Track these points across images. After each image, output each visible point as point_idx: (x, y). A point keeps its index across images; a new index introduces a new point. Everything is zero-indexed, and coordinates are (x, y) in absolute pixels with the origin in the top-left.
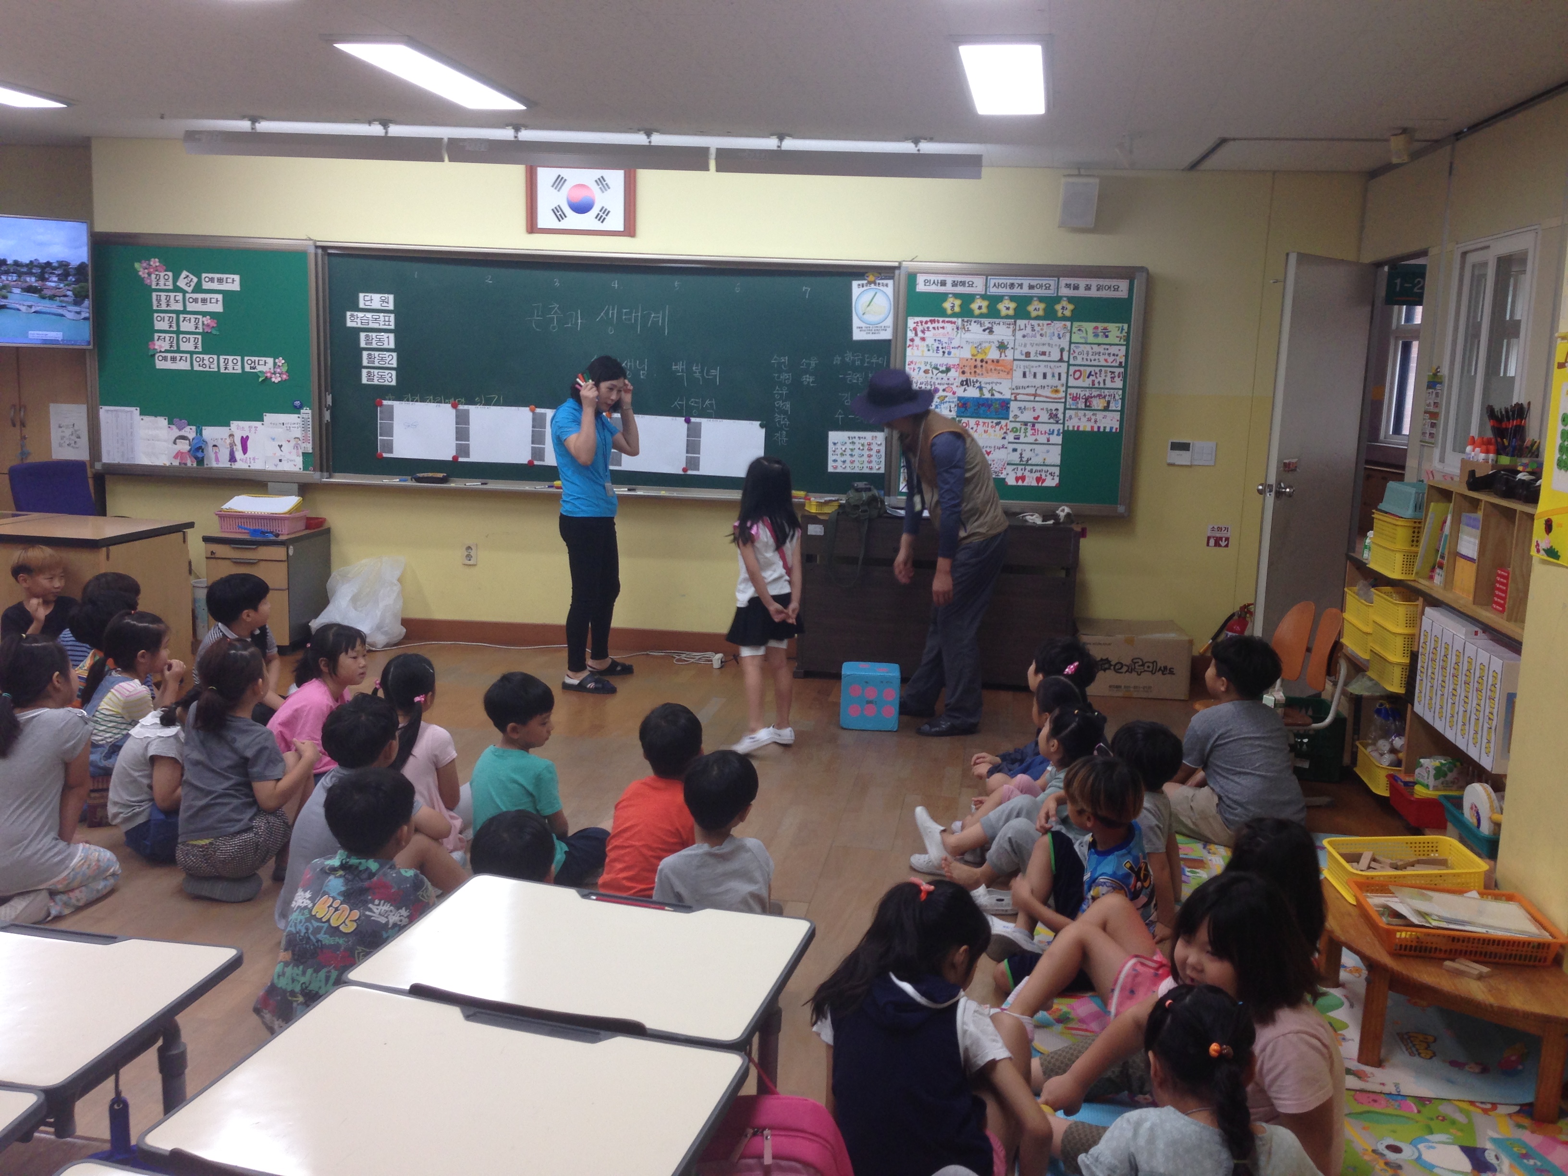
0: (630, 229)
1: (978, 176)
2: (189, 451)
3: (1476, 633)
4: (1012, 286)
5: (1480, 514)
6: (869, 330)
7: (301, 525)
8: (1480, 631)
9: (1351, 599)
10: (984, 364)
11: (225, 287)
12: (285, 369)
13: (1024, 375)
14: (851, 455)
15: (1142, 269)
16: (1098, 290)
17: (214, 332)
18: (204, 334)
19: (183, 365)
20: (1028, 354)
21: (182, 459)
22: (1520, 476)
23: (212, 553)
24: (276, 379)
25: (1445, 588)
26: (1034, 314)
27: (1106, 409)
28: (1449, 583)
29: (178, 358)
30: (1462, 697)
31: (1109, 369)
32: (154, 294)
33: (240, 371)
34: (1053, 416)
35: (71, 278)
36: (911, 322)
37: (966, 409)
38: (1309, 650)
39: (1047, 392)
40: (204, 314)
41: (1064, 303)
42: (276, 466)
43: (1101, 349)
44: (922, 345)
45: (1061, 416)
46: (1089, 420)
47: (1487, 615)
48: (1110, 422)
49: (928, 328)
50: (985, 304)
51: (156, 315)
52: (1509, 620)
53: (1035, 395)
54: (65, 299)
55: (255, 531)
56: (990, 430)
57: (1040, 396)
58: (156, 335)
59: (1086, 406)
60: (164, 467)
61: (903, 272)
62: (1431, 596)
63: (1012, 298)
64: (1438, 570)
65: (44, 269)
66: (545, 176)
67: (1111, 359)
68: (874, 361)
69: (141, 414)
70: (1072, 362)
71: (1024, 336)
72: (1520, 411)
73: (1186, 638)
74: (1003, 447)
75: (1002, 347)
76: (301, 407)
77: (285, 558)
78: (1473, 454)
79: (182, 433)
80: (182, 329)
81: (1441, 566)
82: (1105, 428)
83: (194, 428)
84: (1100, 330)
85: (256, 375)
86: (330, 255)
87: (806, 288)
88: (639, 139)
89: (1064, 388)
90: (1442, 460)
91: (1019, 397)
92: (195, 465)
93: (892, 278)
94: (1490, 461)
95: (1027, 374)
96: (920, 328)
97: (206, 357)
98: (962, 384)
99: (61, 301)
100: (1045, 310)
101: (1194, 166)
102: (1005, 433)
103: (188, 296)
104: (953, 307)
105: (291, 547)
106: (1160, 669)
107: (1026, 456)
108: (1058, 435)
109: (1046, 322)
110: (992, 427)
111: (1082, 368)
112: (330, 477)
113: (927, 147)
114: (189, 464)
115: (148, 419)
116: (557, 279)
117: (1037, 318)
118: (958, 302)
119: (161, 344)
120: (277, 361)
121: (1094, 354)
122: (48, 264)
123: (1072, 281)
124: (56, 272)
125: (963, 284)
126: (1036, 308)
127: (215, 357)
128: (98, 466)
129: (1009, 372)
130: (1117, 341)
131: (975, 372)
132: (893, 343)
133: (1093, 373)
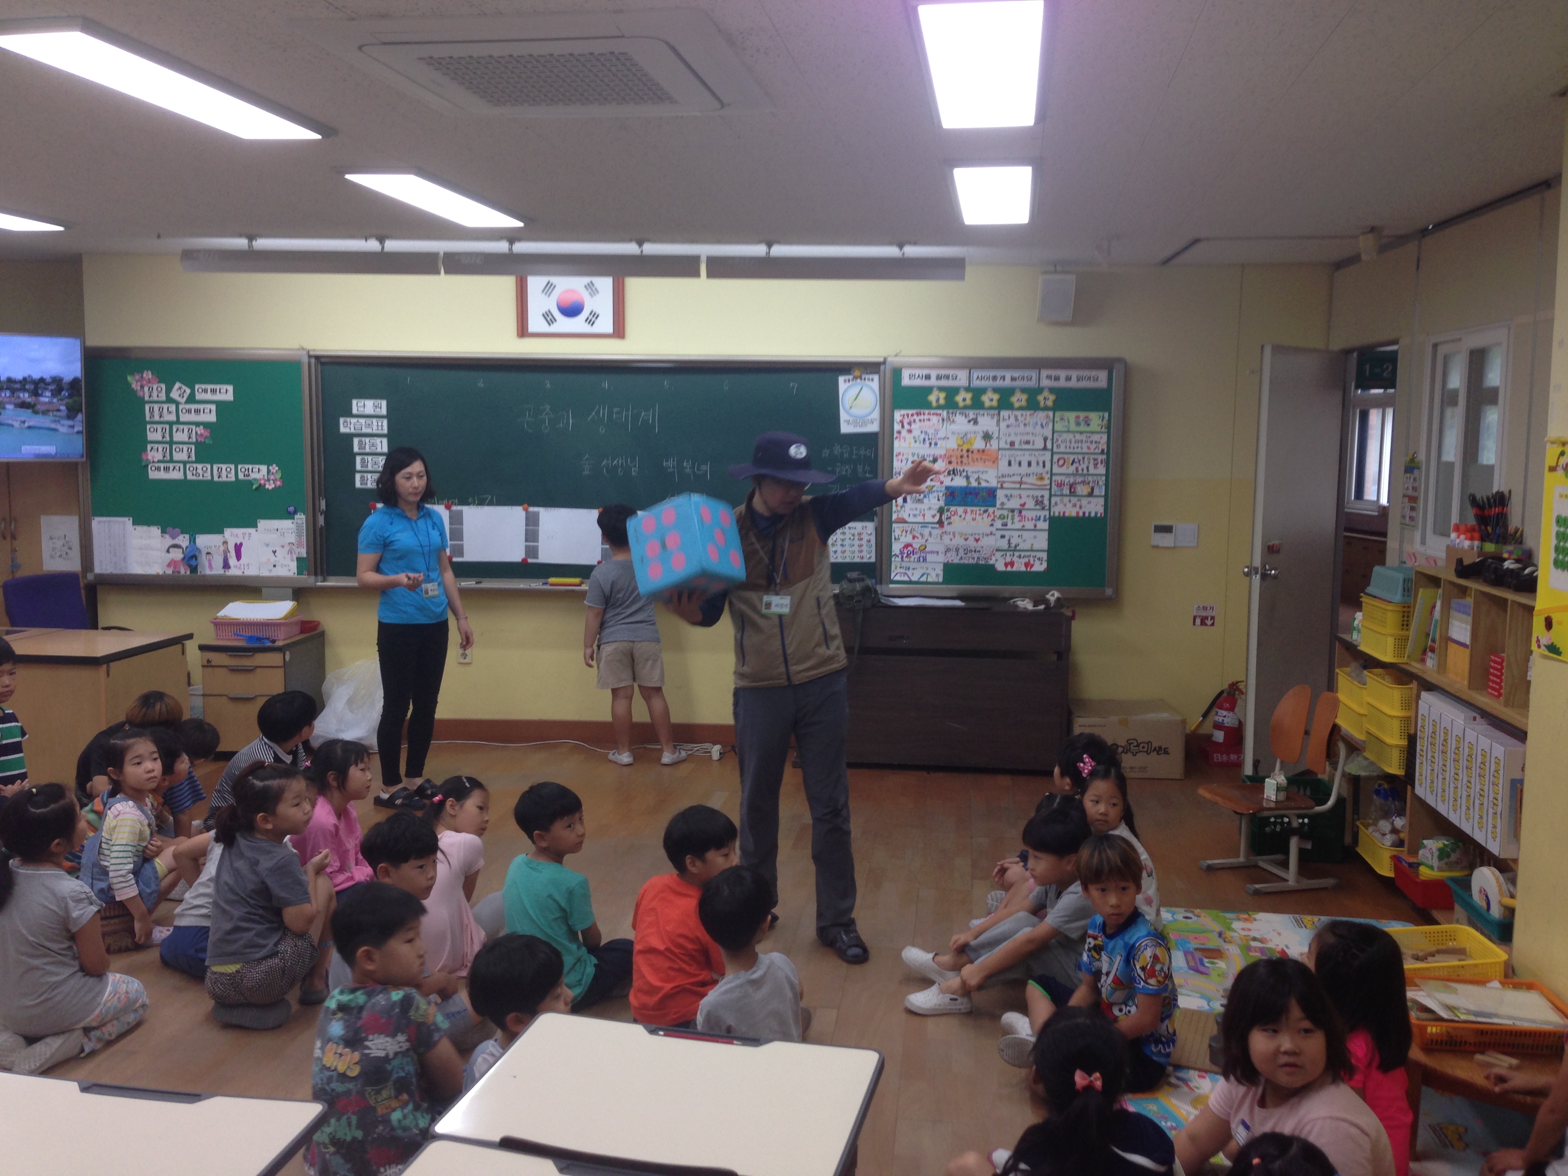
0: (619, 331)
1: (962, 277)
2: (183, 559)
3: (1475, 719)
4: (995, 378)
5: (1469, 601)
6: (855, 423)
7: (297, 630)
8: (1478, 717)
9: (1343, 679)
10: (970, 453)
11: (218, 397)
12: (279, 476)
13: (1010, 464)
14: (842, 545)
15: (1119, 360)
16: (1078, 380)
17: (207, 441)
18: (197, 444)
19: (176, 475)
20: (1012, 444)
21: (175, 567)
22: (1508, 565)
23: (209, 661)
24: (270, 486)
25: (1439, 672)
26: (1017, 405)
27: (1091, 494)
28: (1442, 666)
29: (171, 468)
30: (1465, 781)
31: (1092, 457)
32: (147, 407)
33: (233, 479)
34: (1039, 502)
35: (65, 393)
36: (898, 415)
37: (954, 497)
38: (1307, 733)
39: (1032, 480)
40: (197, 424)
41: (1046, 393)
42: (270, 571)
43: (1083, 437)
44: (909, 437)
45: (1046, 502)
46: (1074, 505)
47: (1483, 700)
48: (1095, 507)
49: (914, 421)
50: (969, 396)
51: (148, 427)
52: (1506, 705)
53: (1021, 483)
54: (58, 414)
55: (250, 639)
56: (978, 518)
57: (1026, 483)
58: (149, 447)
59: (1070, 492)
60: (157, 576)
61: (888, 367)
62: (1426, 681)
63: (995, 390)
64: (1430, 654)
65: (36, 385)
66: (535, 283)
67: (1093, 446)
68: (862, 452)
69: (133, 524)
70: (1055, 450)
71: (1008, 426)
72: (1501, 499)
73: (1178, 718)
74: (991, 533)
75: (987, 437)
76: (295, 512)
77: (281, 664)
78: (1458, 541)
79: (176, 541)
80: (175, 439)
81: (1433, 650)
82: (1090, 513)
83: (187, 536)
84: (1081, 418)
85: (250, 483)
86: (322, 364)
87: (793, 384)
88: (630, 248)
89: (1049, 476)
90: (1423, 542)
91: (1005, 485)
92: (188, 573)
93: (878, 372)
94: (1475, 549)
95: (1013, 463)
96: (906, 421)
97: (200, 466)
98: (949, 474)
99: (56, 416)
100: (1027, 400)
101: (1167, 261)
102: (993, 520)
103: (181, 407)
104: (938, 400)
105: (288, 653)
106: (1155, 749)
107: (1014, 542)
108: (1045, 520)
109: (1028, 413)
110: (980, 514)
111: (1066, 456)
112: (324, 580)
113: (911, 251)
114: (183, 572)
115: (139, 528)
116: (548, 381)
117: (1021, 408)
118: (942, 395)
119: (154, 454)
120: (271, 468)
121: (1077, 442)
122: (42, 380)
123: (1053, 373)
124: (51, 387)
125: (947, 377)
126: (1018, 399)
127: (209, 466)
128: (90, 577)
129: (995, 461)
130: (1098, 429)
131: (962, 462)
132: (880, 437)
133: (1076, 460)
